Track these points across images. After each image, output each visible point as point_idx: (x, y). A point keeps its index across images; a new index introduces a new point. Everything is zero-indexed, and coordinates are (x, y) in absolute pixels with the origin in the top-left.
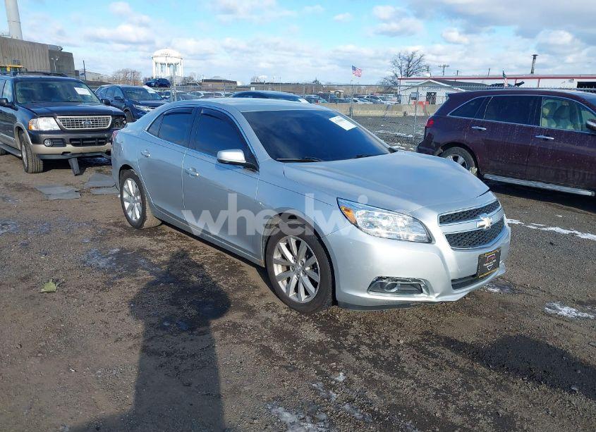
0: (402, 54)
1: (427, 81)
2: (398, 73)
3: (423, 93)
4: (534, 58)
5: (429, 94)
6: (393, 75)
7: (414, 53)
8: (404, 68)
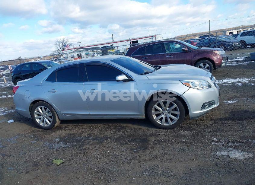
0: (59, 41)
1: (76, 49)
2: (59, 49)
3: (76, 55)
4: (112, 35)
5: (78, 55)
6: (57, 49)
7: (63, 39)
8: (61, 46)
